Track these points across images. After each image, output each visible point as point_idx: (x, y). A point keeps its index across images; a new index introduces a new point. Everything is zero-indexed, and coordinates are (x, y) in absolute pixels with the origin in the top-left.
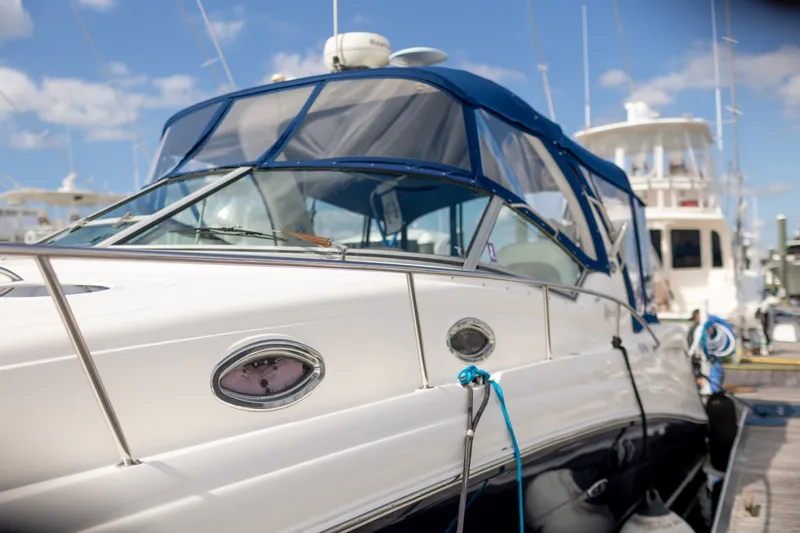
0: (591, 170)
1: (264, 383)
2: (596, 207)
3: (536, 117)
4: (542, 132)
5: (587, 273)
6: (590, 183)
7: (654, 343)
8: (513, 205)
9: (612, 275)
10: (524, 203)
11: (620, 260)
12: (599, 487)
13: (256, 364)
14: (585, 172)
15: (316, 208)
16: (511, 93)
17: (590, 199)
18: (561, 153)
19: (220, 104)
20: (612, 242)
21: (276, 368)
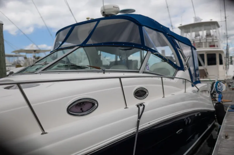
0: (179, 41)
1: (81, 109)
2: (180, 51)
3: (161, 27)
4: (163, 31)
5: (178, 71)
6: (178, 44)
7: (197, 90)
8: (154, 53)
9: (185, 71)
10: (158, 52)
11: (188, 67)
12: (180, 131)
13: (79, 104)
14: (177, 41)
15: (101, 54)
16: (154, 20)
17: (178, 49)
18: (169, 37)
19: (71, 27)
20: (185, 61)
21: (85, 105)
